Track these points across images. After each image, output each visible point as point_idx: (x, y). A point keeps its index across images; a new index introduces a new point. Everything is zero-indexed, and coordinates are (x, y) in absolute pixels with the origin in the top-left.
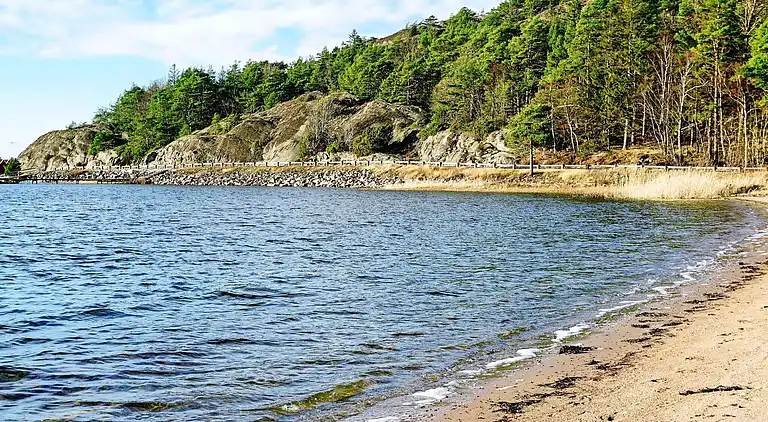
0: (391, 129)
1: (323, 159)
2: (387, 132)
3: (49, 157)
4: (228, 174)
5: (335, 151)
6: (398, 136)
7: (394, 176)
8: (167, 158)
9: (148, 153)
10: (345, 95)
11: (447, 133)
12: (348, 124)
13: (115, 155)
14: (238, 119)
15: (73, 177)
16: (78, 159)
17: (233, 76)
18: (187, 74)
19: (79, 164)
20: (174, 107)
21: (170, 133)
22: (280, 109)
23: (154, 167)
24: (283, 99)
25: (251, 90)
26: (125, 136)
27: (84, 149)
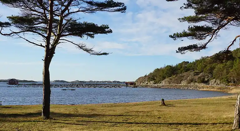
0: (205, 78)
1: (192, 84)
2: (204, 79)
3: (141, 82)
4: (174, 86)
5: (194, 82)
6: (206, 79)
7: (203, 87)
8: (163, 83)
9: (159, 82)
10: (197, 71)
11: (215, 80)
12: (197, 77)
13: (153, 82)
14: (177, 76)
15: (146, 86)
16: (146, 83)
17: (177, 66)
18: (168, 66)
19: (147, 84)
20: (165, 72)
21: (164, 78)
22: (185, 74)
23: (161, 85)
24: (186, 71)
25: (180, 70)
26: (155, 78)
27: (148, 80)
